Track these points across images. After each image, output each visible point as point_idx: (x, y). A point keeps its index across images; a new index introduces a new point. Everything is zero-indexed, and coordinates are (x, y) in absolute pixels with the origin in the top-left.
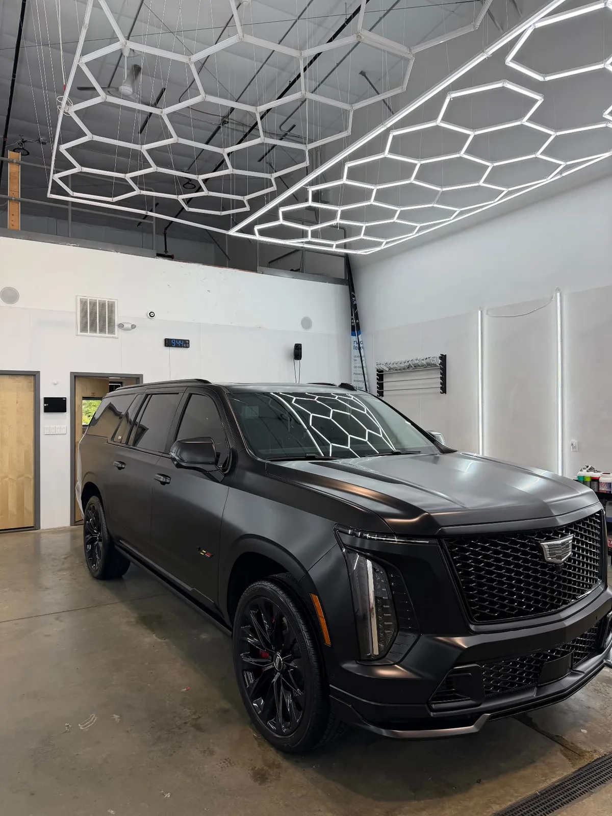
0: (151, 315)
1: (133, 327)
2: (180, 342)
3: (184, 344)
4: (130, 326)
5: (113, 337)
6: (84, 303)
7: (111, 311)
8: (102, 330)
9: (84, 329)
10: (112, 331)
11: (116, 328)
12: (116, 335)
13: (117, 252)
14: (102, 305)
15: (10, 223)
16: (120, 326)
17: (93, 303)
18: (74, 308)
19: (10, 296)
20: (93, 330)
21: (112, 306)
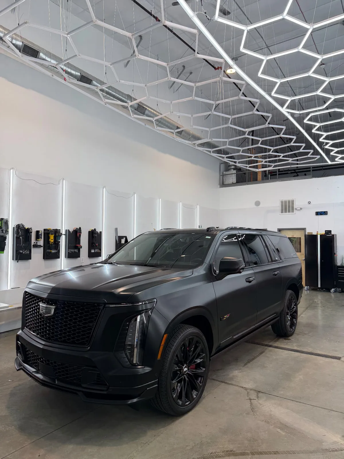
0: (309, 203)
1: (301, 209)
2: (323, 212)
3: (325, 213)
4: (299, 209)
5: (294, 214)
6: (282, 202)
7: (293, 203)
8: (289, 212)
9: (282, 212)
10: (293, 211)
11: (295, 210)
12: (295, 213)
13: (295, 180)
14: (289, 202)
15: (258, 179)
16: (296, 209)
17: (286, 202)
18: (279, 205)
19: (258, 203)
20: (286, 212)
21: (293, 202)
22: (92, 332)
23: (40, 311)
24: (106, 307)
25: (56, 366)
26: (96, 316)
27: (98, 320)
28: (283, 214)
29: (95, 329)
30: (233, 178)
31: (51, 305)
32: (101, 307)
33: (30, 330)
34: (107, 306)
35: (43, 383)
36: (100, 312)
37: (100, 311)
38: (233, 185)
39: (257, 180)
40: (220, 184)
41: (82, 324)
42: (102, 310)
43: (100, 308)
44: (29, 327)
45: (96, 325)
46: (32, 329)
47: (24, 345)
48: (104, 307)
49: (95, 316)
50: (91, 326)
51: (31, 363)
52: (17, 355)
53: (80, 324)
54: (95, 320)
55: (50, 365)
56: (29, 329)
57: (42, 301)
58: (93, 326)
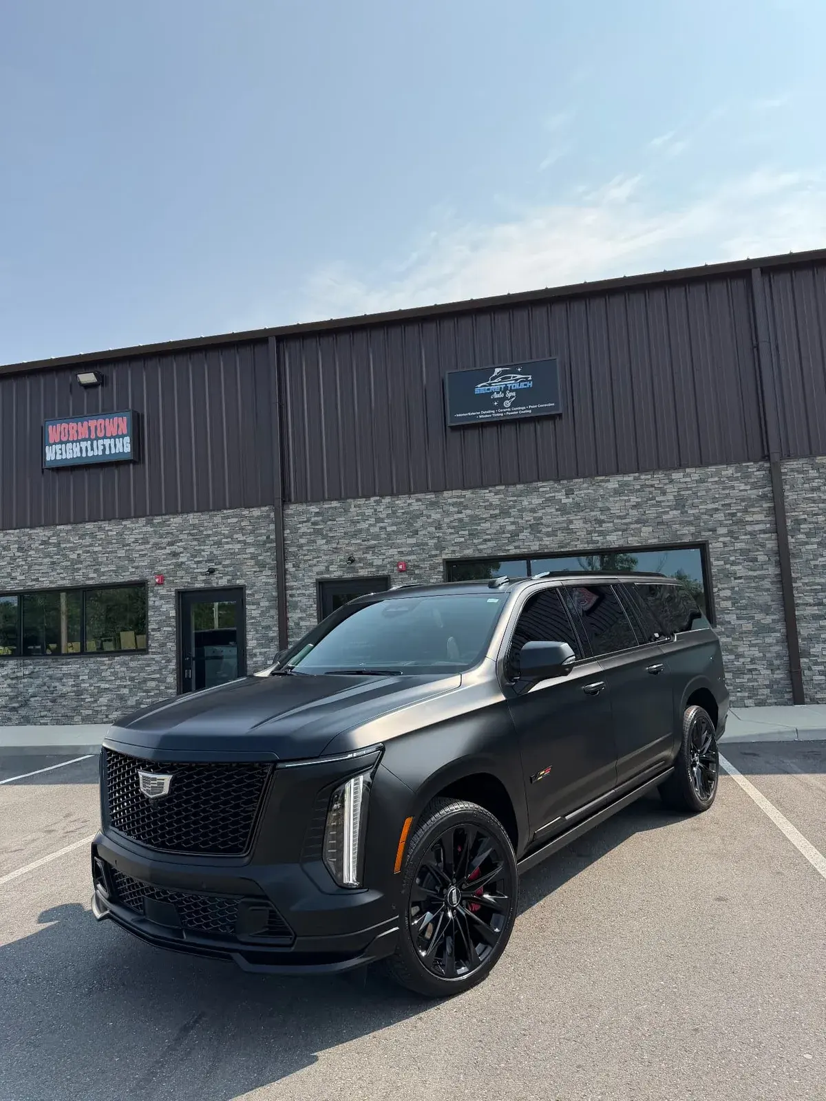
22: (252, 824)
23: (139, 788)
24: (279, 769)
25: (180, 903)
26: (259, 790)
27: (263, 796)
29: (257, 817)
31: (163, 772)
32: (268, 771)
33: (121, 830)
34: (280, 765)
35: (155, 941)
36: (266, 780)
37: (265, 777)
41: (231, 808)
42: (269, 776)
43: (265, 771)
44: (117, 824)
45: (260, 807)
46: (125, 828)
47: (109, 864)
48: (274, 769)
49: (256, 790)
50: (250, 811)
51: (129, 902)
52: (96, 888)
53: (227, 809)
54: (257, 798)
55: (169, 902)
56: (118, 828)
57: (144, 766)
58: (254, 810)
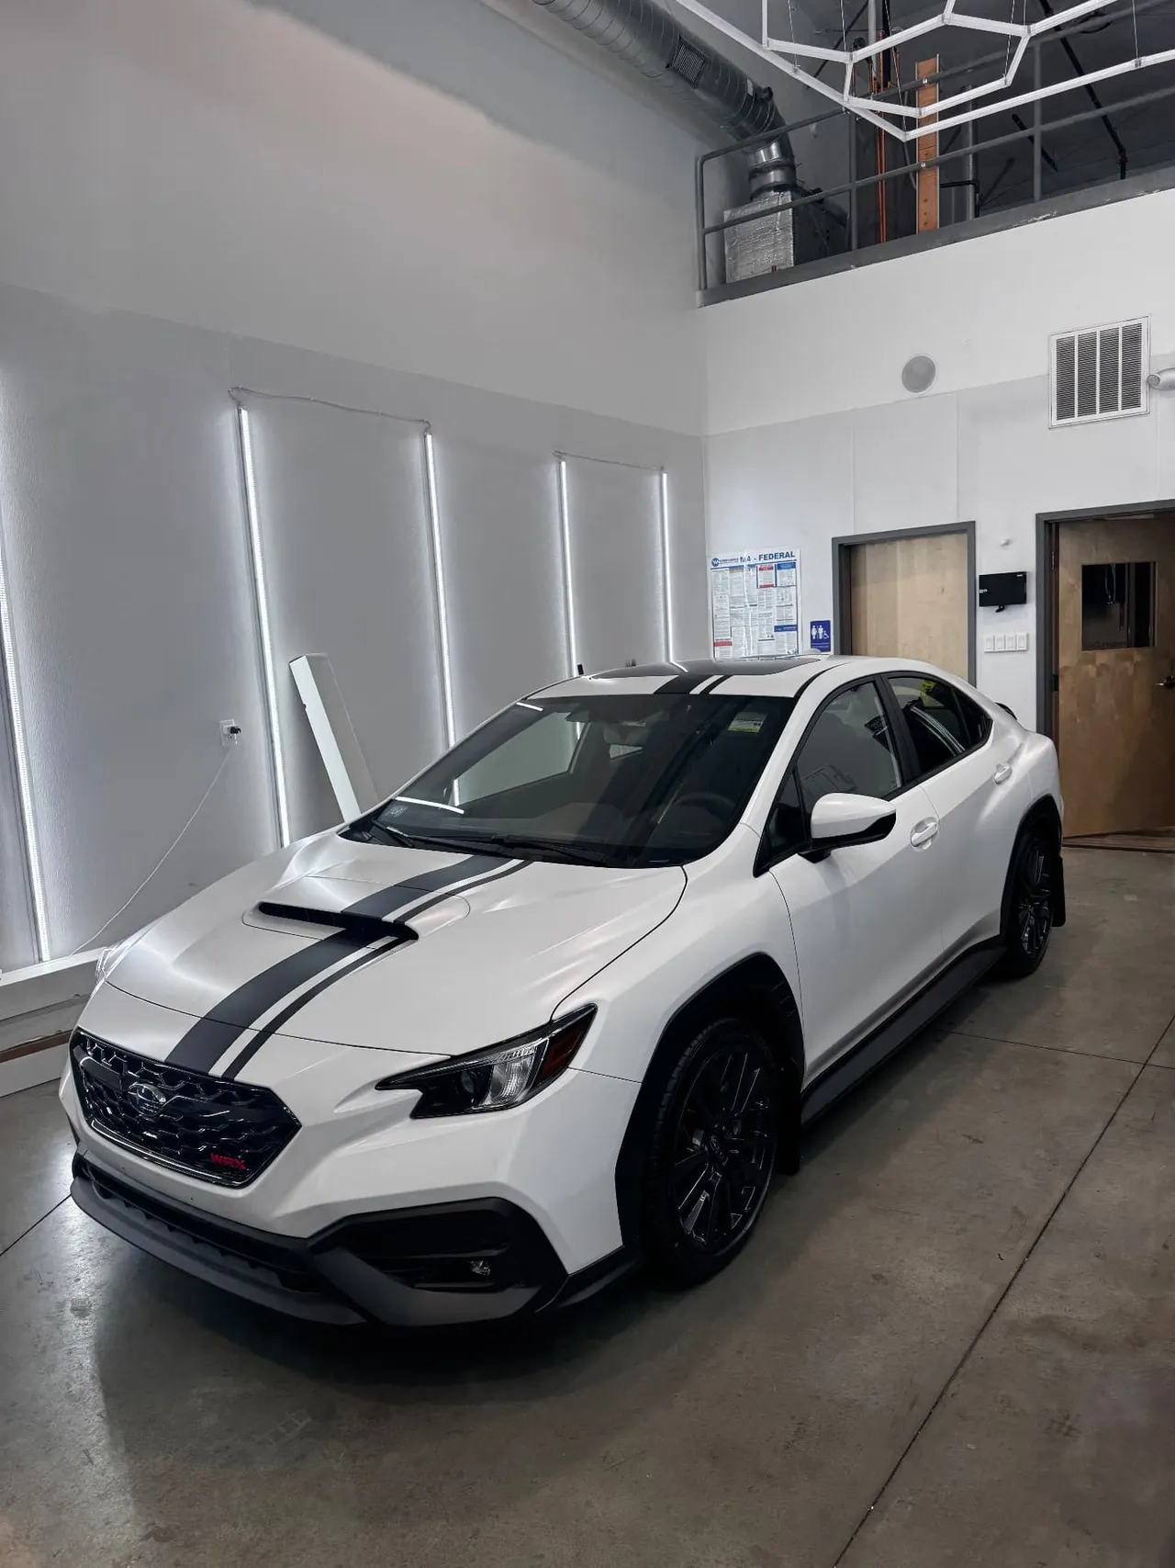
5: (1140, 415)
6: (1064, 350)
7: (1133, 348)
8: (1110, 402)
9: (1064, 410)
10: (1133, 400)
11: (1144, 390)
12: (1145, 409)
14: (1109, 340)
15: (921, 220)
16: (1153, 382)
17: (1087, 343)
18: (1046, 366)
19: (919, 374)
20: (1087, 408)
21: (1134, 337)
28: (1070, 425)
30: (776, 243)
38: (776, 278)
39: (911, 229)
40: (704, 287)
